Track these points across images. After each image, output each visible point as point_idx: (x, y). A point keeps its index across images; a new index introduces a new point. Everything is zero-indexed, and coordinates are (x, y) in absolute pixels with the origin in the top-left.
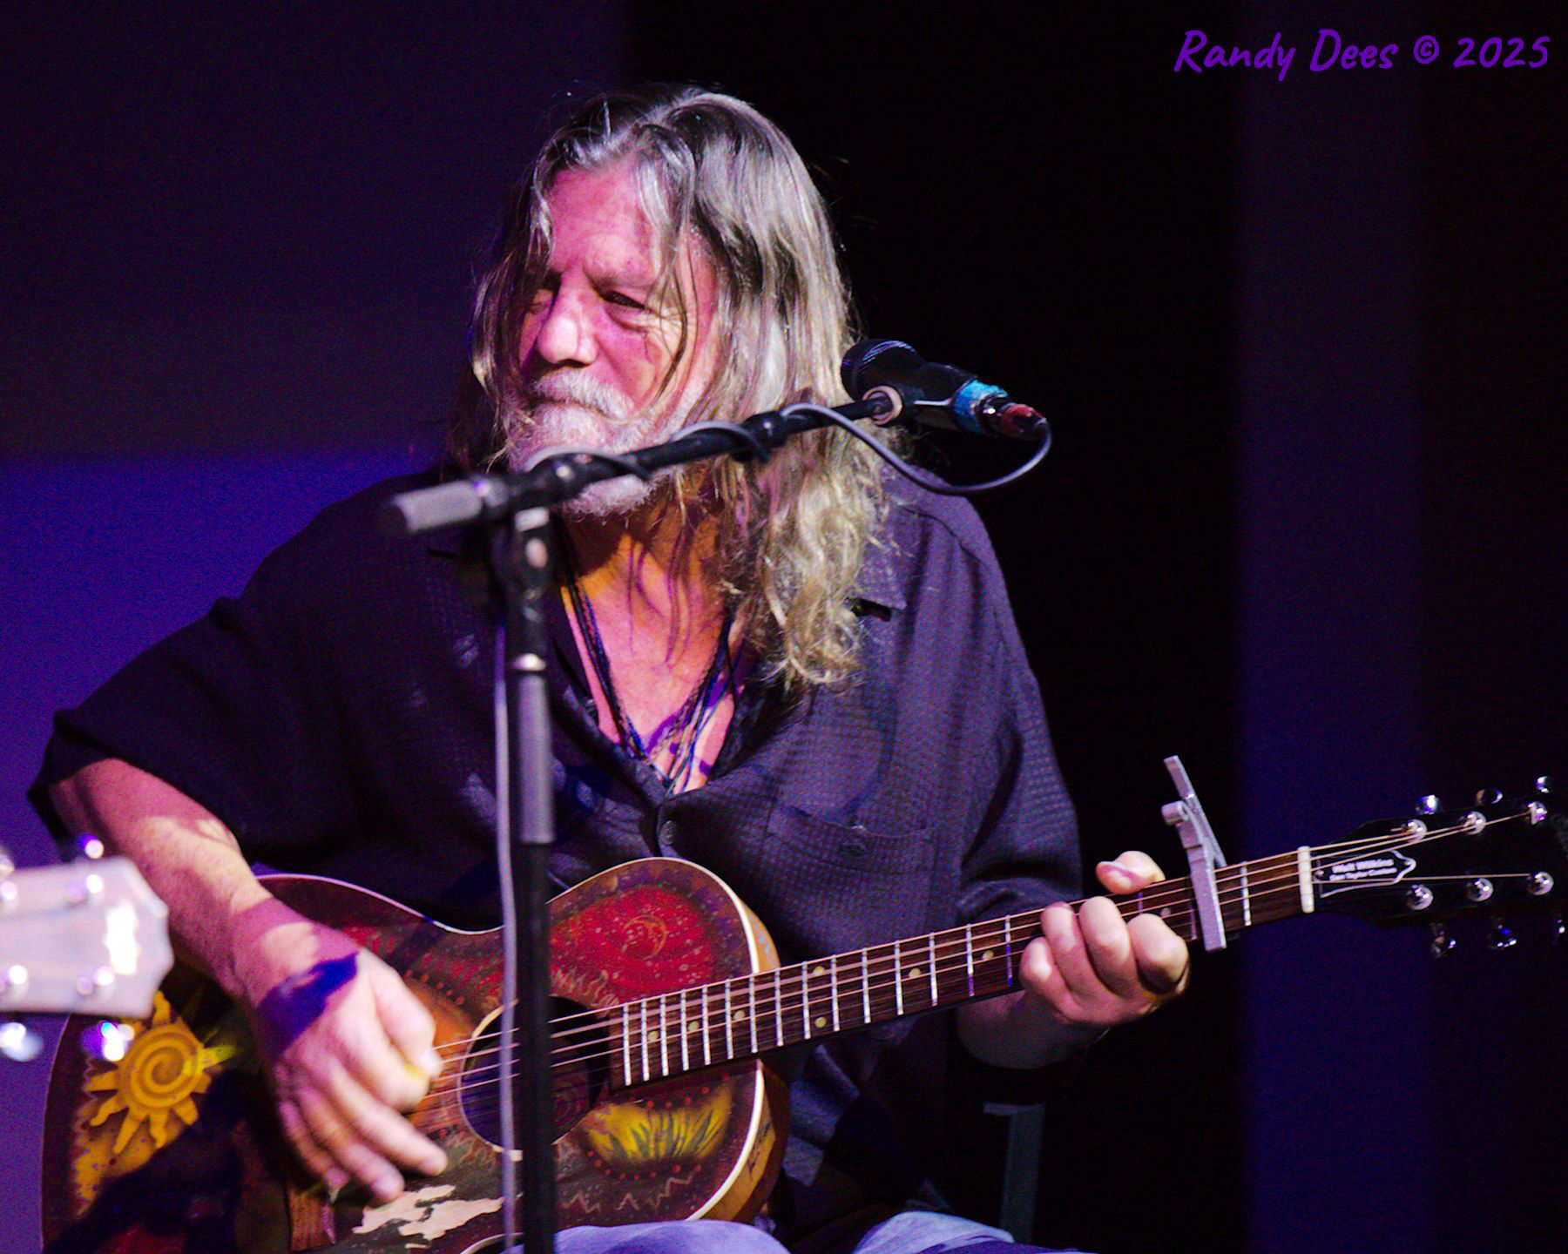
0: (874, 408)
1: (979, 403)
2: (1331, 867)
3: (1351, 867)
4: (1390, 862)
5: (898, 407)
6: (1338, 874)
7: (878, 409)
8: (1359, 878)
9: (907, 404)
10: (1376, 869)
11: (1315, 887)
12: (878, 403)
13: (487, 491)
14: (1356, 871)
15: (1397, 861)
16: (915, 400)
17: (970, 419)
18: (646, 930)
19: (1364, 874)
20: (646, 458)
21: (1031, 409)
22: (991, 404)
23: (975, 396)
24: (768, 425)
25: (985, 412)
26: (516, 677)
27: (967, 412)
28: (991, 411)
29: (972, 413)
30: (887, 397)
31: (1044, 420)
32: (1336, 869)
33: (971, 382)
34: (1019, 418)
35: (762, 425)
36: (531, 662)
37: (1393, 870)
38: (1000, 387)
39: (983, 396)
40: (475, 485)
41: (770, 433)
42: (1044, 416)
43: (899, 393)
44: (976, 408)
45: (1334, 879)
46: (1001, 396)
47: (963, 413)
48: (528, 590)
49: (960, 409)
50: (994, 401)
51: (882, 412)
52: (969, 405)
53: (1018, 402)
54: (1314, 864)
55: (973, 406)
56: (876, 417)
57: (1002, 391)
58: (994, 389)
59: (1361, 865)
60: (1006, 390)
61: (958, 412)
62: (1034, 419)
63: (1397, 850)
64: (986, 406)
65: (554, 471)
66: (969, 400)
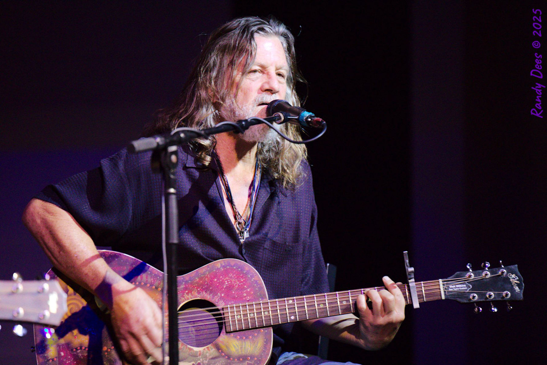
0: (276, 118)
1: (306, 117)
2: (449, 286)
3: (454, 286)
4: (465, 286)
5: (283, 118)
6: (451, 288)
7: (277, 119)
8: (457, 290)
9: (285, 118)
10: (461, 287)
11: (445, 292)
12: (277, 117)
13: (159, 140)
14: (456, 288)
15: (467, 285)
16: (288, 116)
17: (304, 122)
18: (231, 281)
19: (458, 289)
20: (207, 132)
21: (321, 119)
22: (310, 118)
23: (305, 115)
24: (244, 123)
25: (308, 120)
26: (168, 195)
27: (303, 120)
28: (310, 120)
29: (304, 120)
30: (280, 116)
31: (325, 122)
32: (451, 287)
33: (304, 111)
34: (317, 122)
35: (242, 123)
36: (172, 190)
37: (466, 288)
38: (312, 113)
39: (307, 115)
40: (156, 138)
41: (244, 125)
42: (325, 121)
43: (283, 114)
44: (305, 119)
45: (450, 290)
46: (313, 115)
47: (302, 120)
48: (171, 170)
49: (301, 119)
50: (310, 117)
51: (278, 120)
52: (303, 118)
53: (317, 117)
54: (444, 285)
55: (305, 118)
56: (276, 121)
57: (313, 114)
58: (311, 114)
59: (457, 286)
60: (314, 114)
61: (300, 120)
62: (322, 122)
63: (467, 282)
64: (308, 118)
65: (179, 135)
66: (303, 117)
